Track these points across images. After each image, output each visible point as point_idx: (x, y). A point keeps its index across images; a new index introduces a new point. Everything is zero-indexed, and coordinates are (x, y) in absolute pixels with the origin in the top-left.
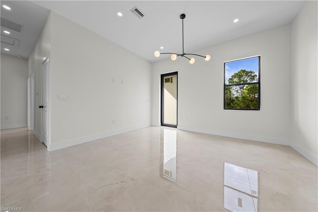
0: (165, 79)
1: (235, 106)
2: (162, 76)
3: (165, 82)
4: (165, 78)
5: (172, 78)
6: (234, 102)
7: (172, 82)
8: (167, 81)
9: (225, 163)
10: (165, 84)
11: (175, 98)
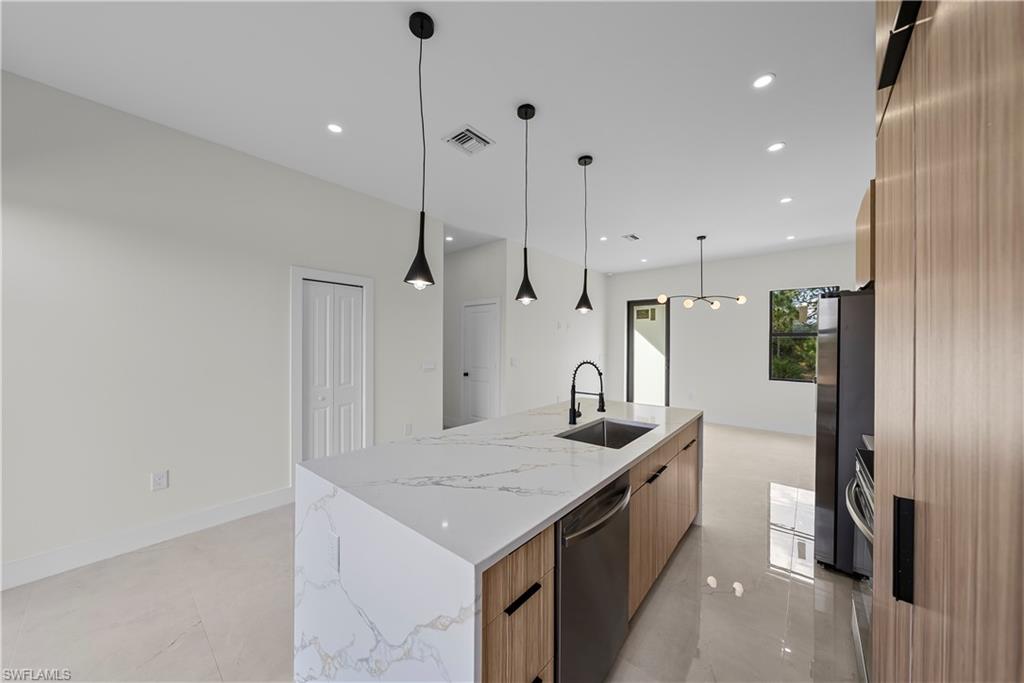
0: (638, 311)
1: (807, 355)
2: (631, 305)
3: (638, 318)
4: (636, 308)
5: (653, 310)
6: (805, 345)
7: (653, 318)
8: (643, 315)
9: (772, 484)
10: (637, 322)
11: (662, 352)
